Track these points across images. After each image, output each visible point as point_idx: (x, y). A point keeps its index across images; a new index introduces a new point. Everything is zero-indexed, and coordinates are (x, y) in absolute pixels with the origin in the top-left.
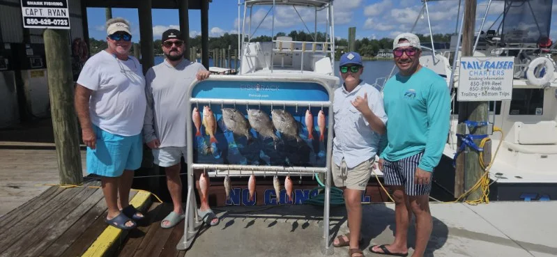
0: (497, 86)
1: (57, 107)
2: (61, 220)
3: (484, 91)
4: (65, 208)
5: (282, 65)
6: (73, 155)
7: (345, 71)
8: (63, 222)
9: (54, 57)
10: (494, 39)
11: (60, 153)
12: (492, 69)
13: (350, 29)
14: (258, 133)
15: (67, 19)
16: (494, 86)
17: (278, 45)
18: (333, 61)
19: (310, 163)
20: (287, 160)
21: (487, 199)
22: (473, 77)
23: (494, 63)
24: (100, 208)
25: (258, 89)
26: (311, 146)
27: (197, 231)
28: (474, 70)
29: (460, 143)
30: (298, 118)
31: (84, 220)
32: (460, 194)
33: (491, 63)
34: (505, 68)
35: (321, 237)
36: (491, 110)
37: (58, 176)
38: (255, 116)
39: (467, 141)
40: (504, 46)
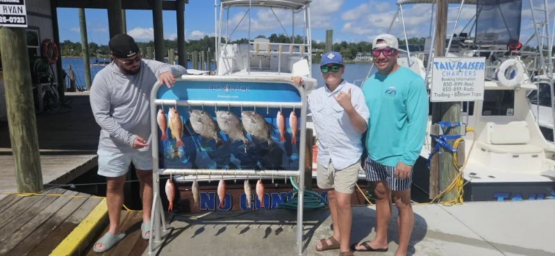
0: (469, 87)
1: (14, 110)
2: (15, 232)
3: (456, 91)
4: (21, 219)
5: (260, 67)
6: (32, 160)
7: (325, 71)
8: (17, 233)
9: (10, 57)
10: (466, 41)
11: (17, 158)
12: (464, 70)
13: (327, 31)
14: (227, 136)
15: (24, 16)
16: (467, 87)
17: (255, 47)
18: (310, 62)
19: (282, 166)
20: (259, 163)
21: (461, 200)
22: (446, 77)
23: (465, 64)
24: (59, 218)
25: (227, 90)
26: (283, 148)
27: (163, 240)
28: (447, 70)
29: (434, 143)
30: (269, 120)
31: (40, 231)
32: (435, 195)
33: (463, 63)
34: (476, 69)
35: (294, 243)
36: (465, 111)
37: (16, 184)
38: (224, 118)
39: (441, 142)
40: (476, 48)
